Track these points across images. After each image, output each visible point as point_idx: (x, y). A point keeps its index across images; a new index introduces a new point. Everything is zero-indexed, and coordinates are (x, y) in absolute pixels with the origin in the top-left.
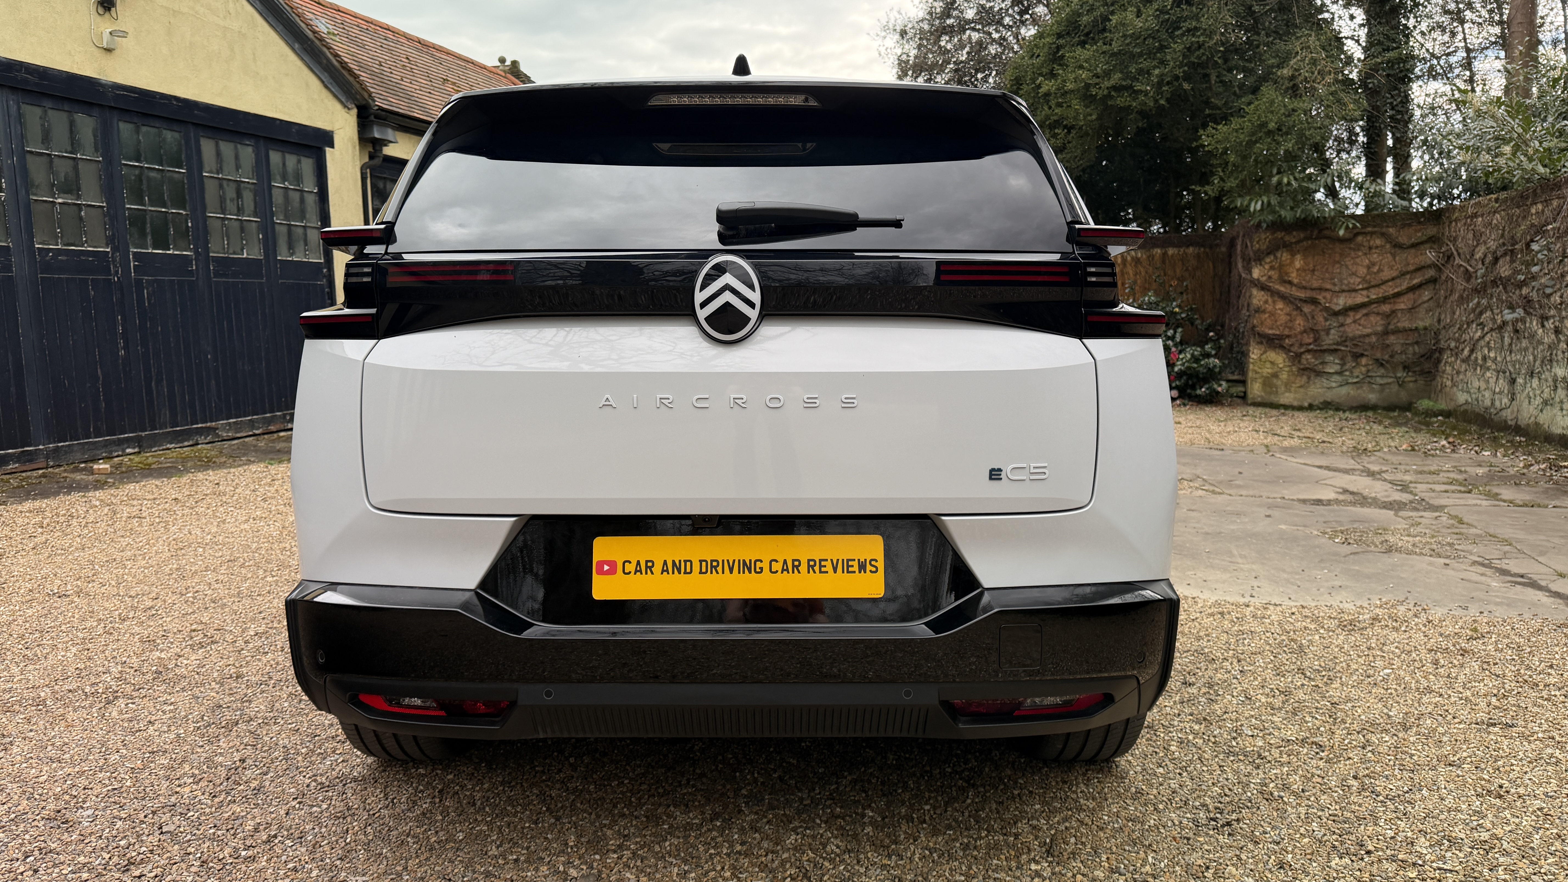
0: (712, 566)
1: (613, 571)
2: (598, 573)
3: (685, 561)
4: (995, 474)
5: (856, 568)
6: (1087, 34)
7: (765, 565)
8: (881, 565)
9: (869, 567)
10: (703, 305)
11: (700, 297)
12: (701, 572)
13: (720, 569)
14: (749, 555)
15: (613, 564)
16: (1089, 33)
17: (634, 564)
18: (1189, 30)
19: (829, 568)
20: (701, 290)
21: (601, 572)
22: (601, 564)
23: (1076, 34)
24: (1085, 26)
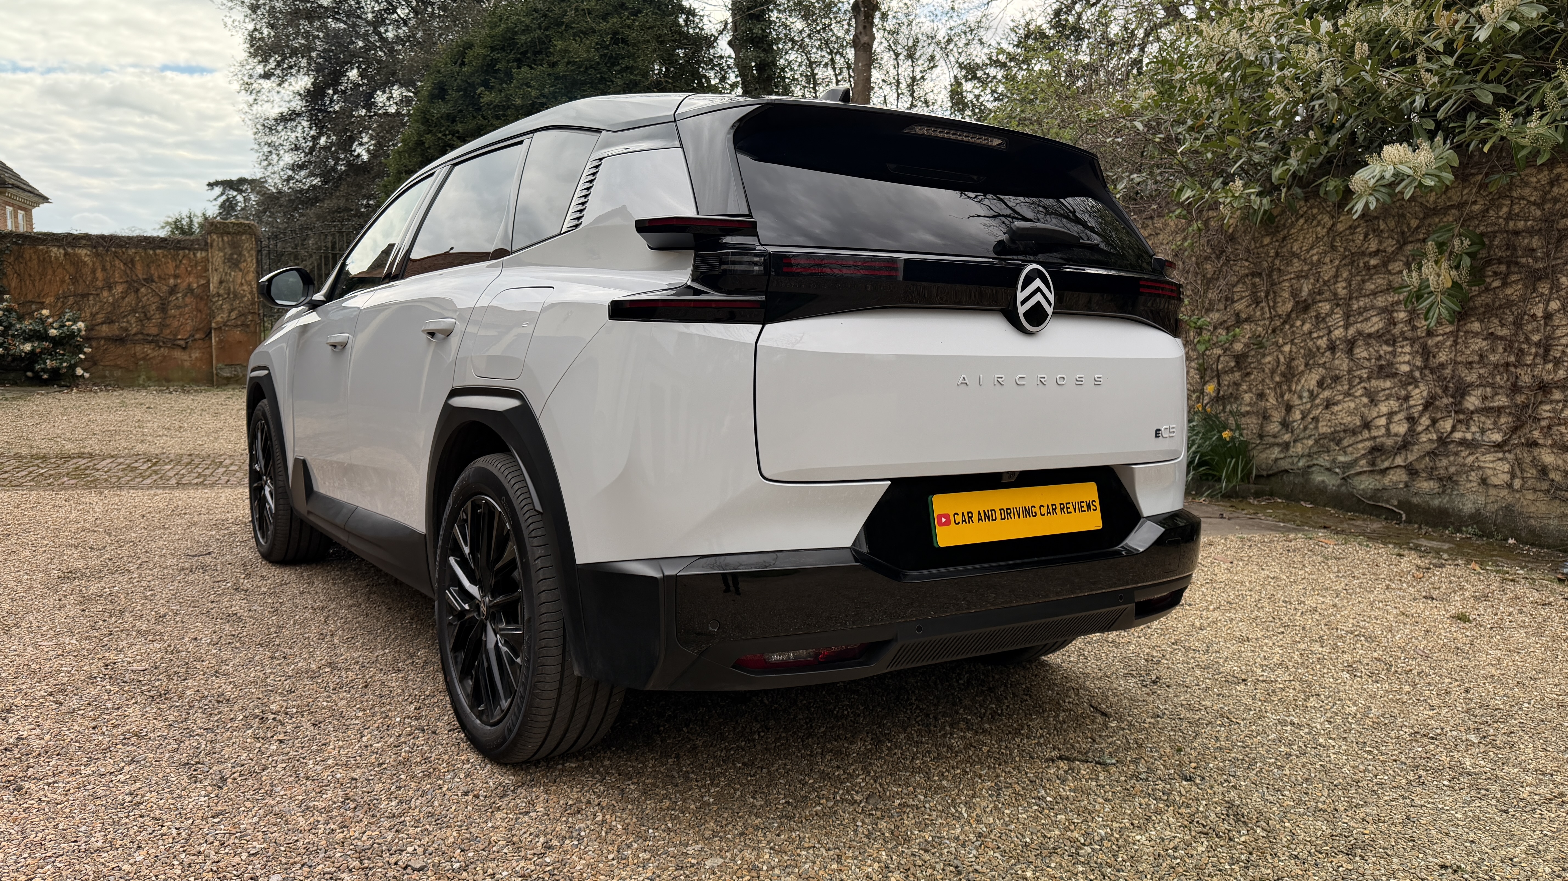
0: (1007, 513)
1: (948, 523)
2: (939, 525)
3: (991, 511)
4: (1158, 433)
5: (1085, 508)
6: (524, 54)
7: (1037, 510)
8: (1097, 504)
9: (1092, 507)
10: (1023, 303)
11: (1021, 296)
12: (1002, 519)
13: (1012, 515)
14: (1028, 504)
15: (947, 516)
16: (526, 52)
17: (961, 515)
18: (627, 68)
19: (1071, 510)
20: (1022, 290)
21: (941, 524)
22: (940, 516)
23: (511, 50)
24: (522, 45)
